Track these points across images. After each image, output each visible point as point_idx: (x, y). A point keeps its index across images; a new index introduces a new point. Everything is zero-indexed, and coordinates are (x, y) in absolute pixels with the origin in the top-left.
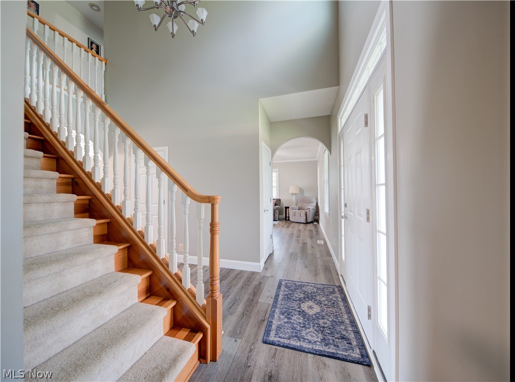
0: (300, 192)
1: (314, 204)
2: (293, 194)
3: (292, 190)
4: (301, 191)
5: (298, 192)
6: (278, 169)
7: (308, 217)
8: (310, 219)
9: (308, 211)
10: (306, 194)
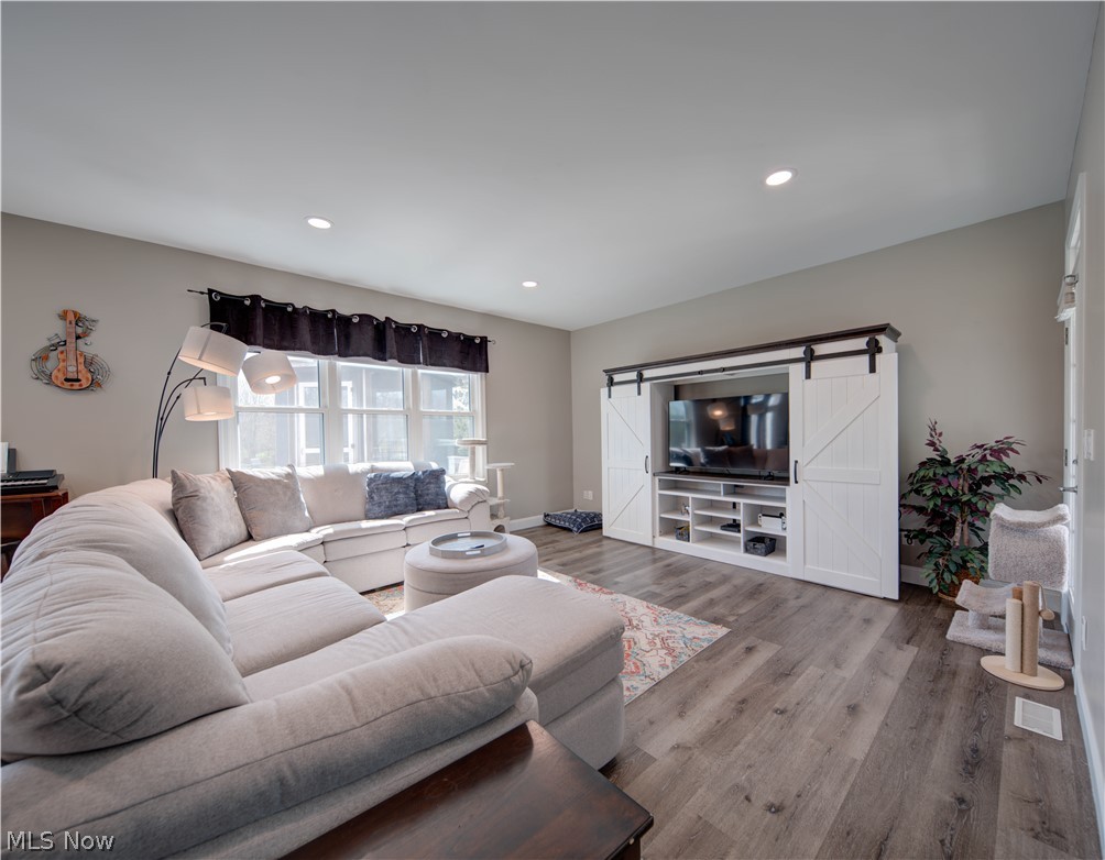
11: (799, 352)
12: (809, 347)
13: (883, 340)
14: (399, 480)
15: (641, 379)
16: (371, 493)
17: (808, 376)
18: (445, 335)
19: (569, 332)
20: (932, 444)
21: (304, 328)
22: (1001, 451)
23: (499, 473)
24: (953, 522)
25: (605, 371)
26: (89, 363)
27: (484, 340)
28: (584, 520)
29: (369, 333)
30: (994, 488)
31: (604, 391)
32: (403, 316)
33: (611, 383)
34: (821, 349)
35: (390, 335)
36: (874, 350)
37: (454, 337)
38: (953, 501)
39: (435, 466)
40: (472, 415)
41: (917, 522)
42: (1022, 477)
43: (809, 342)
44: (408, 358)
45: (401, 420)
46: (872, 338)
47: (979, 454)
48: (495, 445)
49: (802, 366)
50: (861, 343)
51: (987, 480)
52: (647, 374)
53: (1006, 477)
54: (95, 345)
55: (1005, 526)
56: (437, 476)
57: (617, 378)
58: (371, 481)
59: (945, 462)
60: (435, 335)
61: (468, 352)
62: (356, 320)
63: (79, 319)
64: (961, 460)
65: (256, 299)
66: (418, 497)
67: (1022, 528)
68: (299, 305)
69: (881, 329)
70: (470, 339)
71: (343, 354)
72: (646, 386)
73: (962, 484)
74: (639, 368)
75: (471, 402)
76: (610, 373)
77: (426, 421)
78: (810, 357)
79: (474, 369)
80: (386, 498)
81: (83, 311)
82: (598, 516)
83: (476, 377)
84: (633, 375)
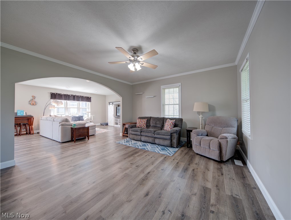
0: (210, 110)
1: (235, 130)
2: (199, 113)
3: (197, 107)
4: (211, 108)
5: (206, 110)
6: (180, 84)
7: (224, 152)
8: (227, 154)
9: (223, 142)
10: (219, 113)
14: (77, 117)
16: (72, 119)
18: (84, 97)
19: (105, 96)
21: (63, 97)
23: (92, 117)
26: (35, 102)
27: (90, 98)
28: (106, 124)
29: (72, 97)
31: (109, 105)
32: (77, 95)
33: (109, 104)
35: (75, 97)
37: (86, 97)
39: (82, 115)
44: (78, 100)
45: (77, 109)
48: (92, 113)
52: (114, 103)
54: (36, 100)
56: (82, 117)
57: (110, 103)
58: (72, 117)
60: (82, 97)
61: (88, 99)
62: (70, 95)
63: (34, 97)
65: (56, 93)
66: (79, 119)
68: (62, 94)
70: (88, 97)
71: (68, 100)
72: (113, 105)
74: (113, 102)
77: (81, 109)
79: (89, 101)
80: (75, 119)
81: (35, 96)
82: (108, 123)
83: (89, 103)
84: (112, 103)
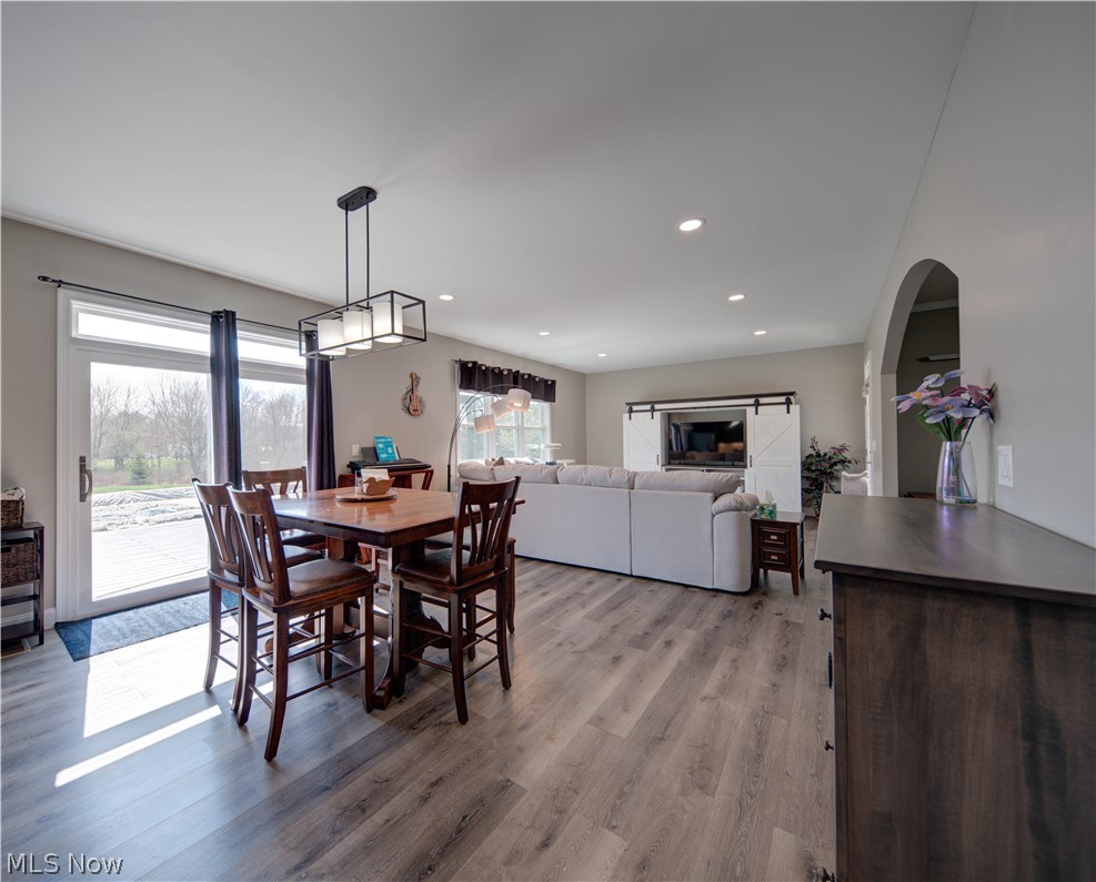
11: (752, 401)
12: (757, 400)
13: (791, 397)
15: (653, 410)
17: (757, 413)
18: (526, 377)
19: (584, 375)
20: (813, 447)
22: (842, 450)
24: (822, 483)
25: (628, 404)
27: (554, 382)
30: (839, 467)
31: (626, 416)
33: (631, 411)
34: (762, 400)
36: (788, 403)
38: (823, 473)
40: (543, 429)
41: (807, 486)
42: (850, 462)
43: (757, 396)
46: (788, 398)
47: (833, 451)
49: (754, 408)
50: (783, 399)
51: (835, 464)
52: (657, 407)
53: (843, 462)
55: (847, 479)
57: (635, 408)
59: (818, 455)
61: (542, 389)
62: (505, 373)
64: (825, 454)
65: (475, 363)
67: (853, 479)
69: (792, 394)
70: (546, 382)
72: (657, 414)
73: (826, 465)
74: (652, 403)
75: (543, 420)
76: (630, 405)
78: (757, 404)
79: (547, 400)
83: (546, 405)
84: (648, 407)
